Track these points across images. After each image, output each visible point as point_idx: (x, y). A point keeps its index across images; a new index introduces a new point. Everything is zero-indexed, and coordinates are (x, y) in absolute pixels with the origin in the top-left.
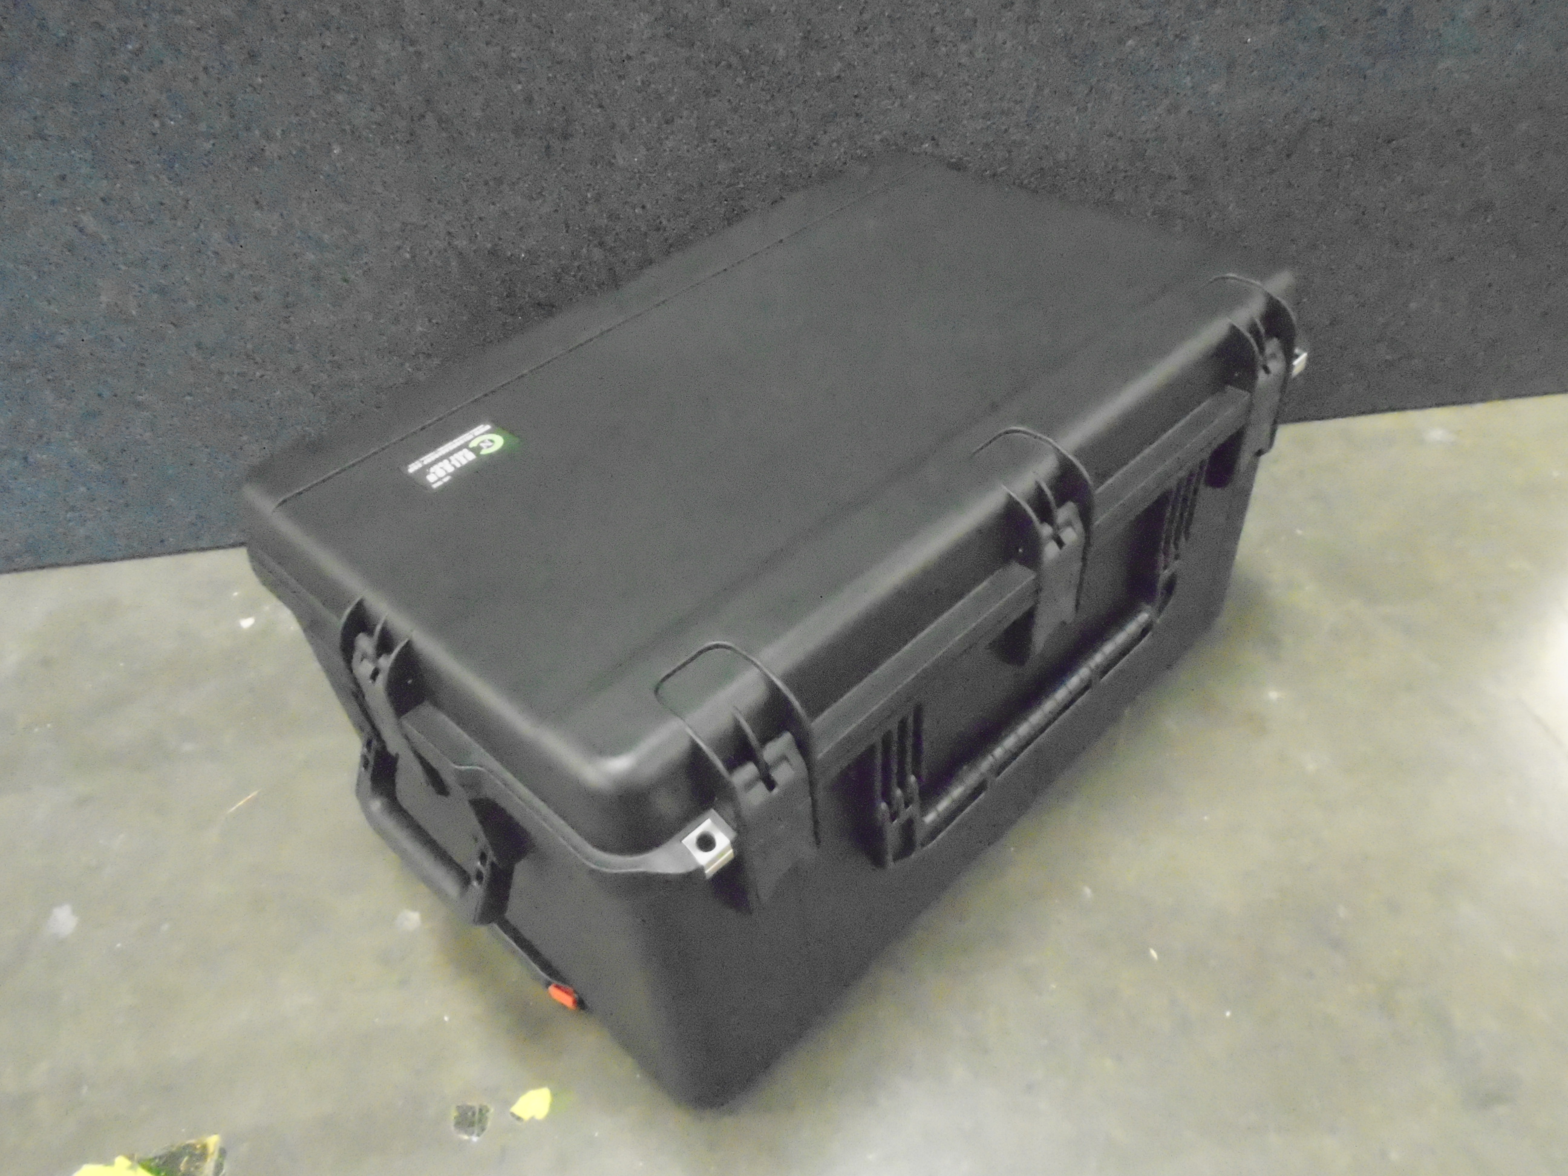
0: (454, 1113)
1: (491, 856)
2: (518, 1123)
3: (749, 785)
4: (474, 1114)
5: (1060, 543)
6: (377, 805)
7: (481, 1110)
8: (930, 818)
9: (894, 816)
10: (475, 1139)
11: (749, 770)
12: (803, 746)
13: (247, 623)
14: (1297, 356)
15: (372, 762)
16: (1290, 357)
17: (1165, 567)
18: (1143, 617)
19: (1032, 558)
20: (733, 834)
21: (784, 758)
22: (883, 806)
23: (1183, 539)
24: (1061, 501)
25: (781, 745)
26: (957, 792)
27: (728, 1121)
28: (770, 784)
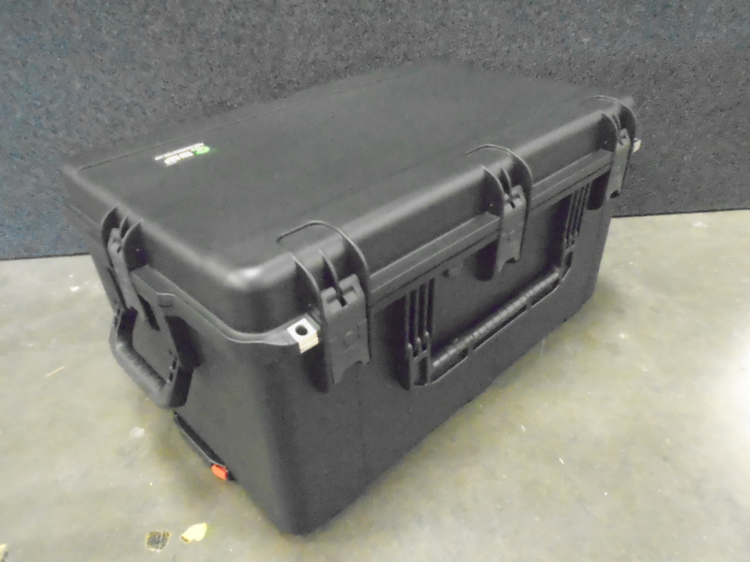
0: (147, 536)
1: (179, 364)
2: (185, 543)
3: (330, 300)
4: (160, 536)
5: (513, 206)
6: (120, 346)
7: (164, 535)
8: (436, 363)
9: (415, 354)
10: (158, 551)
11: (331, 292)
12: (364, 284)
13: (75, 289)
14: (636, 141)
15: (119, 322)
16: (632, 142)
17: (567, 248)
18: (555, 275)
19: (498, 211)
20: (318, 327)
21: (351, 289)
22: (410, 346)
23: (576, 232)
24: (515, 184)
25: (352, 280)
26: (452, 351)
27: (311, 546)
28: (343, 302)
